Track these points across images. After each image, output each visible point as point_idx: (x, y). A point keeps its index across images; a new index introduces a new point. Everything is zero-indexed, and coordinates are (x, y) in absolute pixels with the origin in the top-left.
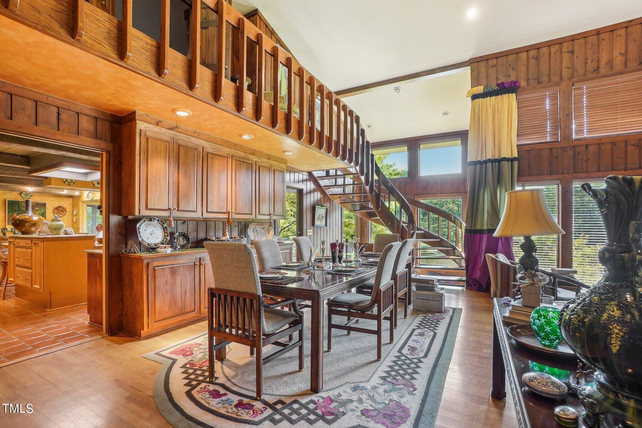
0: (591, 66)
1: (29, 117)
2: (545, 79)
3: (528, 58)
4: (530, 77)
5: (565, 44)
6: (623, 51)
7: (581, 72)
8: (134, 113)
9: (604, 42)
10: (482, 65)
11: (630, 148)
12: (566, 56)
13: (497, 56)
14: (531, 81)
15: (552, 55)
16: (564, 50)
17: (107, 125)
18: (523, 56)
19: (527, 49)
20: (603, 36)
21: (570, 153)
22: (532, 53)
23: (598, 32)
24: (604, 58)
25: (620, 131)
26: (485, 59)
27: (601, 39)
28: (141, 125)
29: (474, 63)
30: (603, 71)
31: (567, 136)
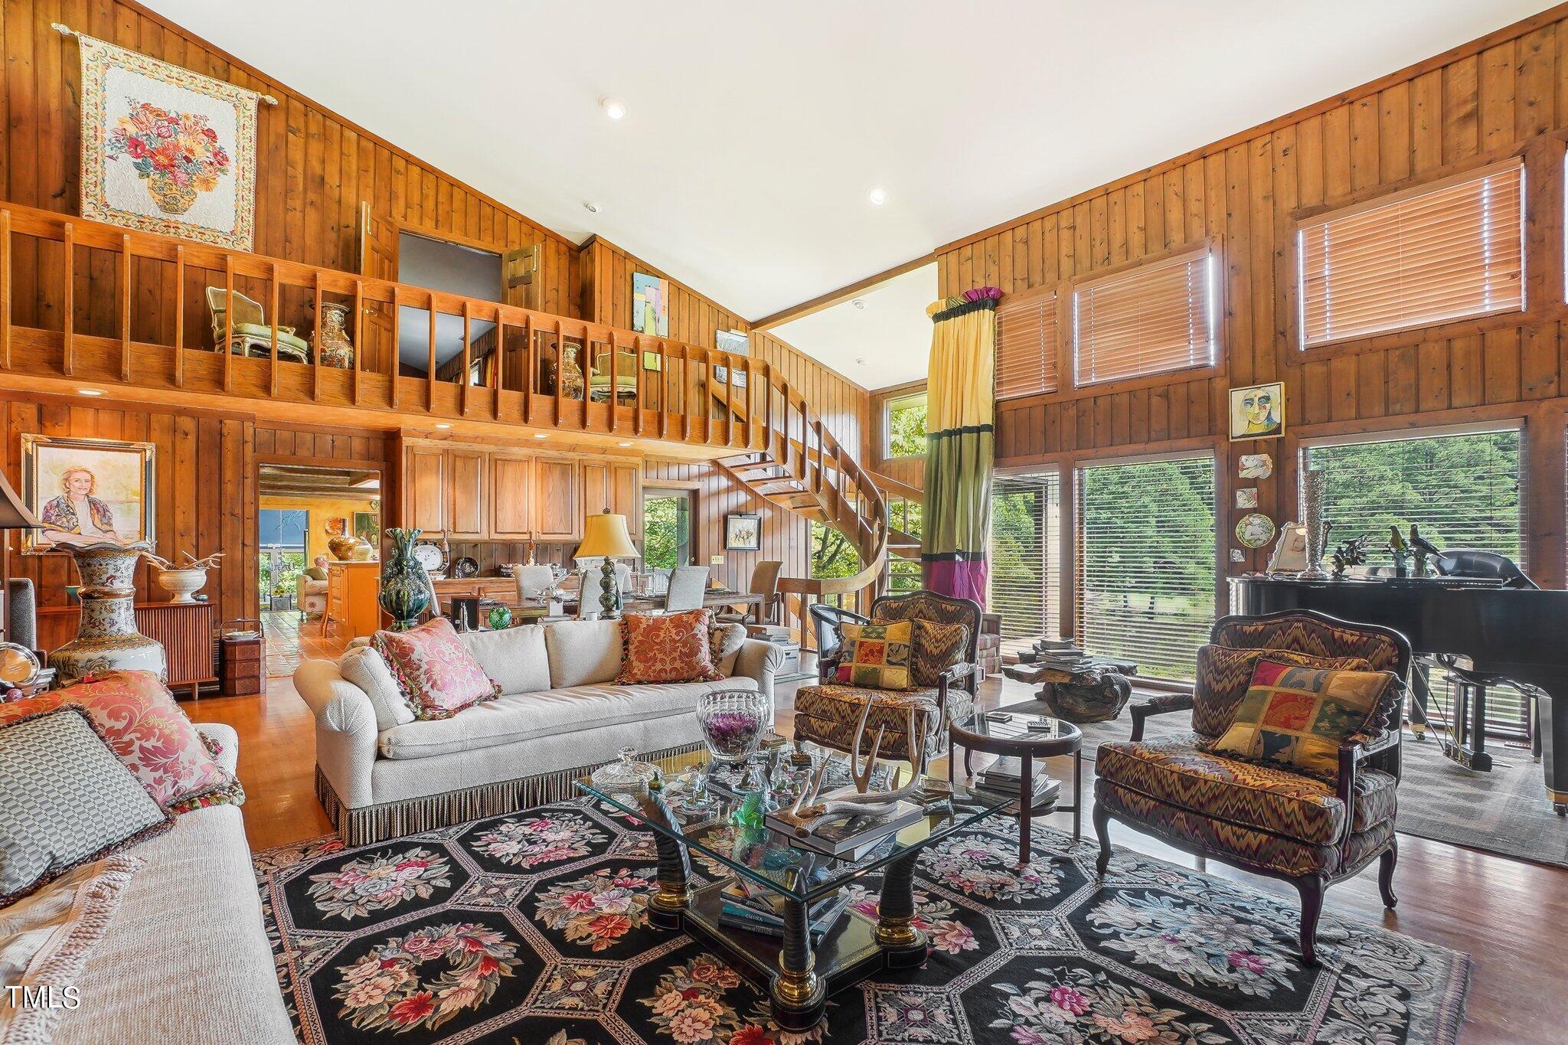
0: (1100, 251)
1: (309, 449)
2: (1037, 278)
3: (1014, 241)
4: (1018, 276)
5: (1064, 214)
6: (1142, 225)
7: (1086, 263)
8: (399, 430)
9: (1116, 207)
10: (953, 257)
11: (1155, 400)
12: (1066, 234)
13: (973, 240)
14: (1019, 283)
15: (1047, 234)
16: (1064, 224)
17: (380, 444)
18: (1008, 237)
19: (1012, 226)
20: (1114, 197)
21: (1073, 412)
22: (1021, 232)
23: (1106, 191)
24: (1118, 239)
25: (1142, 370)
26: (957, 247)
27: (1111, 203)
28: (406, 441)
29: (941, 253)
30: (1117, 260)
31: (1066, 382)
